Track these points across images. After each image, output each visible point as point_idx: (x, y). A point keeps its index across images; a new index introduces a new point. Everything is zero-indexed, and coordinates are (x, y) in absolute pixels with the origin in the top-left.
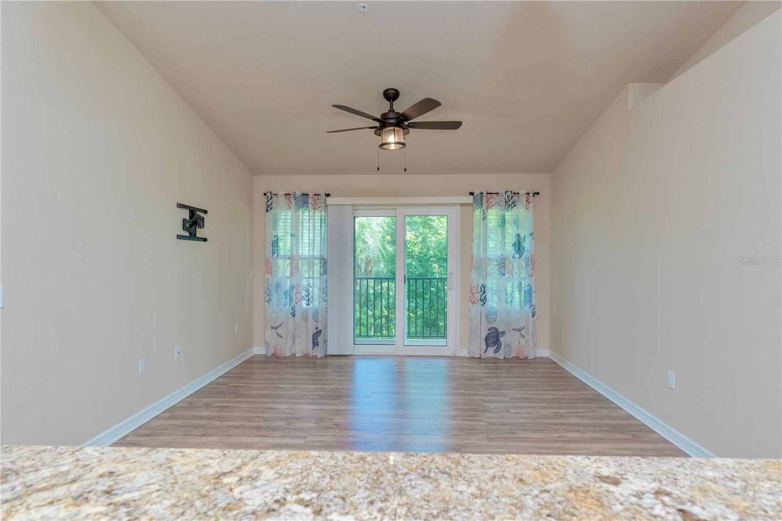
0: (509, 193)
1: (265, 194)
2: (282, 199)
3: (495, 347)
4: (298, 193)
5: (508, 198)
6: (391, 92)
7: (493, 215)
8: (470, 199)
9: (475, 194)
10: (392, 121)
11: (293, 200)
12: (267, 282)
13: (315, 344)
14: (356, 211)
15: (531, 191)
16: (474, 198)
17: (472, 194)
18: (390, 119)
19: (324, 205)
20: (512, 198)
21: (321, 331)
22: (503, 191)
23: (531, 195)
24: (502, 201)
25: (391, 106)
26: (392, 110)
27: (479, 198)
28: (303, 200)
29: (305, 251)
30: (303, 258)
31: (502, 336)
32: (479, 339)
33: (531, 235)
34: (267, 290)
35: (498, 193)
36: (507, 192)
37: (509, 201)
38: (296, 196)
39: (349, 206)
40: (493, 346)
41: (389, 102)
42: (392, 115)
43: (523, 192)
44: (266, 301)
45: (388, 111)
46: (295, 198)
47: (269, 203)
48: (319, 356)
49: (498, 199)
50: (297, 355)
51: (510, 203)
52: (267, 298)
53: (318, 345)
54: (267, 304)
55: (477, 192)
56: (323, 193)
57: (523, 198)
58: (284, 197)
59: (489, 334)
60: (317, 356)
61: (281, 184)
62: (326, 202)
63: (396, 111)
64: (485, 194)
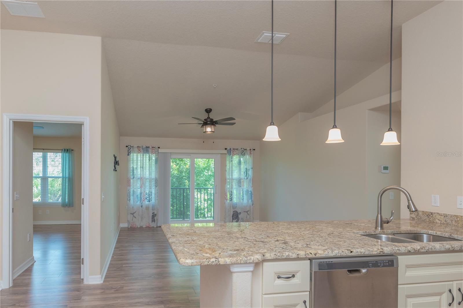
0: (243, 149)
1: (127, 146)
2: (136, 149)
3: (236, 220)
4: (144, 146)
5: (242, 151)
6: (208, 110)
7: (236, 159)
8: (225, 152)
9: (227, 149)
10: (209, 122)
11: (141, 150)
12: (129, 191)
13: (153, 220)
14: (171, 156)
15: (252, 149)
16: (227, 151)
17: (226, 149)
18: (208, 121)
19: (157, 153)
20: (244, 151)
21: (156, 214)
22: (240, 148)
23: (252, 150)
24: (239, 153)
25: (209, 115)
26: (209, 118)
27: (230, 151)
28: (146, 150)
29: (147, 175)
30: (147, 179)
31: (240, 214)
32: (229, 217)
33: (252, 168)
34: (129, 195)
35: (237, 149)
36: (241, 149)
37: (243, 153)
38: (143, 148)
39: (169, 153)
40: (235, 219)
41: (208, 114)
42: (209, 120)
43: (248, 149)
44: (128, 200)
45: (207, 118)
46: (143, 149)
47: (130, 151)
48: (155, 227)
49: (237, 152)
50: (144, 227)
51: (243, 154)
52: (129, 199)
53: (155, 222)
54: (129, 201)
55: (228, 148)
56: (157, 147)
57: (249, 152)
58: (137, 148)
59: (233, 214)
60: (154, 227)
61: (135, 141)
62: (158, 151)
63: (211, 118)
64: (232, 149)
